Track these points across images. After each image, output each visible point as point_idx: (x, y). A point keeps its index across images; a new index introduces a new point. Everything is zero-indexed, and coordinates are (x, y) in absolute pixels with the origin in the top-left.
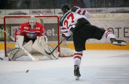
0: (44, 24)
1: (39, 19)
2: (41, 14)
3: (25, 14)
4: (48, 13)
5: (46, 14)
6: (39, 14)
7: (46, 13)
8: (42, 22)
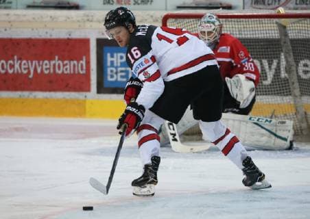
0: (292, 41)
1: (275, 25)
2: (281, 6)
3: (229, 7)
4: (304, 6)
5: (297, 9)
6: (273, 6)
7: (296, 6)
8: (286, 35)
